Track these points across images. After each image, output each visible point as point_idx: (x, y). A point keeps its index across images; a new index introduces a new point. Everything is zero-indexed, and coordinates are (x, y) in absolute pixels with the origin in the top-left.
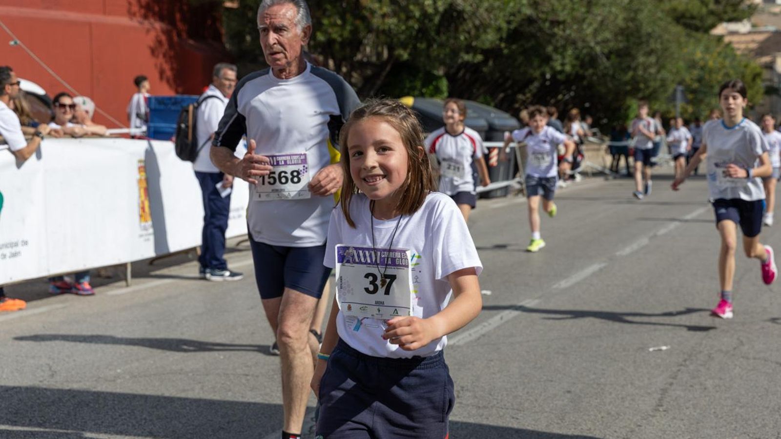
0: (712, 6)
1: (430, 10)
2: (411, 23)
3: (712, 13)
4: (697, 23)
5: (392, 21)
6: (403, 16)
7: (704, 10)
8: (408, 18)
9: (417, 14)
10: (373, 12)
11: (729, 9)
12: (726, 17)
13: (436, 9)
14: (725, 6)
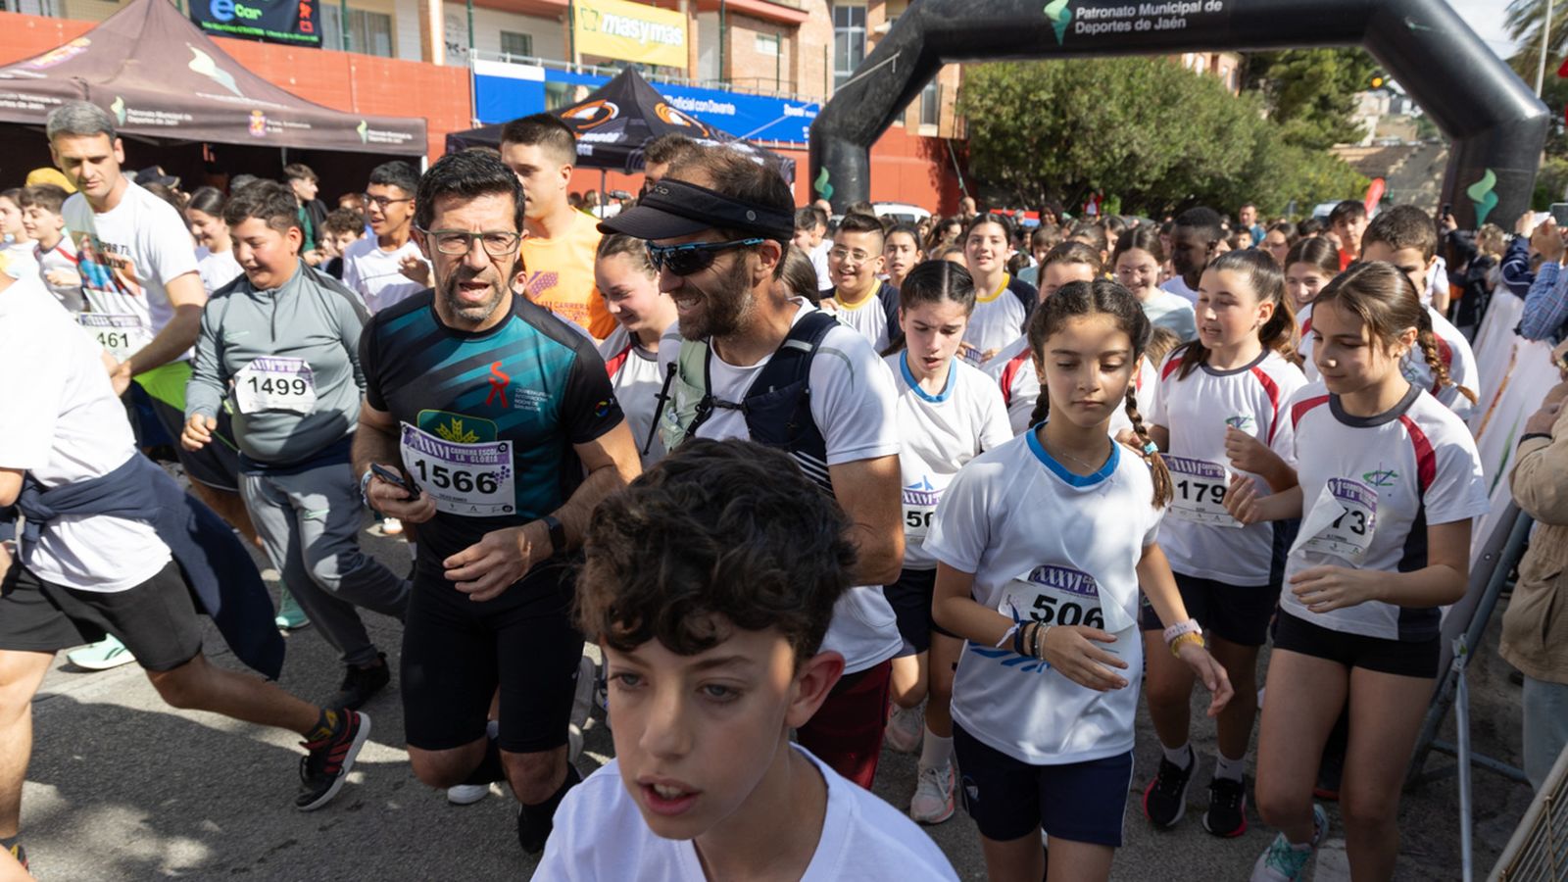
0: (1330, 130)
1: (1118, 156)
2: (1105, 164)
3: (1329, 136)
4: (1318, 143)
5: (1091, 163)
6: (1098, 159)
7: (1322, 134)
8: (1103, 159)
9: (1108, 157)
10: (1079, 157)
11: (1345, 133)
12: (1341, 139)
13: (1121, 156)
14: (1342, 129)
